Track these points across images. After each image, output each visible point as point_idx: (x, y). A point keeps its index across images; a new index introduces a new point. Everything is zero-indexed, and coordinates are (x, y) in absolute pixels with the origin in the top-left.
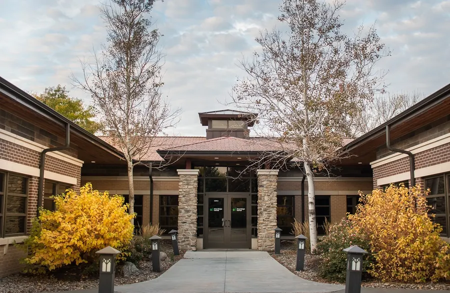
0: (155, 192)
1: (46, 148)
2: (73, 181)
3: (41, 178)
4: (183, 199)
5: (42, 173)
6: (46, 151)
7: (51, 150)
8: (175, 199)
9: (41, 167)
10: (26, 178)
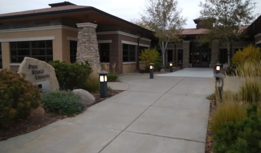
0: (176, 49)
1: (140, 37)
2: (148, 46)
3: (138, 46)
4: (185, 51)
5: (138, 44)
6: (140, 38)
7: (141, 37)
8: (182, 51)
9: (138, 43)
10: (134, 46)
